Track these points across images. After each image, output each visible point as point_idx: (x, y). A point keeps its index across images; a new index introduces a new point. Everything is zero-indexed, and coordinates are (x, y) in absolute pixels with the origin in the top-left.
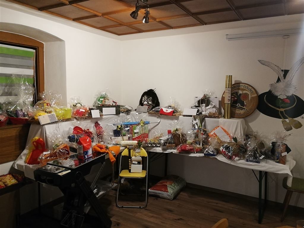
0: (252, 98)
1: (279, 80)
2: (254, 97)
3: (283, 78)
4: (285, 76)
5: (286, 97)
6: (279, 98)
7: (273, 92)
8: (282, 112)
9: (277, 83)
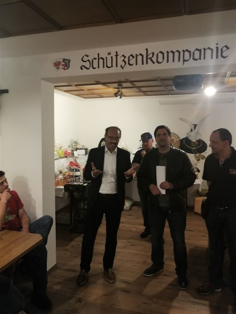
0: (176, 141)
1: (191, 130)
2: (177, 141)
3: (194, 129)
4: (195, 128)
5: (196, 141)
6: (192, 142)
7: (188, 138)
8: (194, 150)
9: (191, 133)
